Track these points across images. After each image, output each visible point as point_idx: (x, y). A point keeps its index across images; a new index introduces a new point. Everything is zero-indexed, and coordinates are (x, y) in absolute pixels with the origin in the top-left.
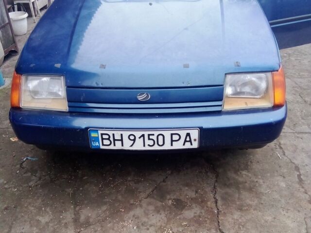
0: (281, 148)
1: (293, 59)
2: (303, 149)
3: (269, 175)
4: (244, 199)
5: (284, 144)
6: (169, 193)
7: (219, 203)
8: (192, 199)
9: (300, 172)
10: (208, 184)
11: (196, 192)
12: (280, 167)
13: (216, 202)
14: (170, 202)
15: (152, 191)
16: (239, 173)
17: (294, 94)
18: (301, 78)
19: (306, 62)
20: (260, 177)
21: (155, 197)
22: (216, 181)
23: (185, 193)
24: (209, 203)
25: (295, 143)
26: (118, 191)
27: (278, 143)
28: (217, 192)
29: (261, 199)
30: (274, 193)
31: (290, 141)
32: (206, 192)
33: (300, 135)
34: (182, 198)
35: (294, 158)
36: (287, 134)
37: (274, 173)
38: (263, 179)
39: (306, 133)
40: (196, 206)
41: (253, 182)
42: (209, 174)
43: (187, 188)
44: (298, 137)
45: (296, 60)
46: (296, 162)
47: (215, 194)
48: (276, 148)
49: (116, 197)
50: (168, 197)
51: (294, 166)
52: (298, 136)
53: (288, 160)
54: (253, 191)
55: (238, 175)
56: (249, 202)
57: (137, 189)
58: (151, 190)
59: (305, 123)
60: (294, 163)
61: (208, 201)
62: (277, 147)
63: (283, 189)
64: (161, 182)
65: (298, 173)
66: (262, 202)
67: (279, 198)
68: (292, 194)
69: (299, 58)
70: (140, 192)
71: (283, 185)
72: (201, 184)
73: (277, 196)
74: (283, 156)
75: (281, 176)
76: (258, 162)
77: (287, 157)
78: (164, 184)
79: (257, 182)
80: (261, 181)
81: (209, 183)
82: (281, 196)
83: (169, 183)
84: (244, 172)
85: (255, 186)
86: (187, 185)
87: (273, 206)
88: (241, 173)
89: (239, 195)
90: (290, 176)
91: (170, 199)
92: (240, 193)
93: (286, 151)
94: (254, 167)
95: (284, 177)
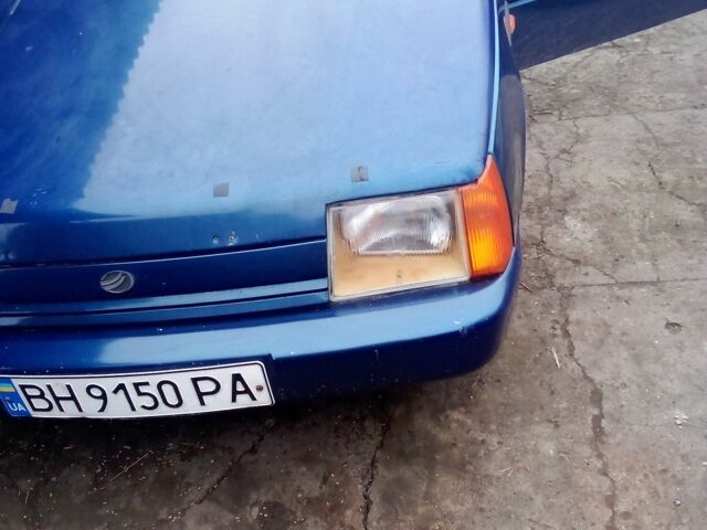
0: (567, 334)
1: (655, 50)
2: (624, 334)
3: (518, 419)
4: (439, 497)
5: (578, 323)
6: (256, 486)
7: (375, 511)
8: (309, 501)
9: (601, 409)
10: (357, 454)
11: (325, 480)
12: (552, 393)
13: (367, 509)
14: (255, 511)
15: (219, 482)
16: (442, 418)
17: (637, 164)
18: (664, 110)
19: (687, 58)
20: (493, 427)
21: (222, 498)
22: (381, 445)
23: (297, 483)
24: (349, 513)
25: (606, 318)
26: (136, 485)
27: (562, 320)
28: (377, 478)
29: (482, 495)
30: (521, 476)
31: (594, 311)
32: (347, 481)
33: (625, 293)
34: (285, 500)
35: (595, 363)
36: (592, 291)
37: (532, 412)
38: (500, 434)
39: (642, 284)
40: (316, 523)
41: (473, 442)
42: (367, 423)
43: (304, 469)
44: (618, 298)
45: (663, 53)
46: (597, 377)
47: (370, 483)
48: (555, 335)
49: (129, 502)
50: (254, 497)
51: (589, 388)
52: (619, 293)
53: (578, 371)
54: (466, 472)
55: (438, 423)
56: (449, 505)
57: (183, 477)
58: (217, 476)
59: (646, 251)
60: (591, 381)
61: (347, 506)
62: (559, 332)
63: (547, 462)
64: (245, 453)
65: (596, 412)
66: (484, 506)
67: (531, 490)
68: (567, 479)
69: (672, 47)
70: (189, 484)
71: (549, 449)
72: (340, 456)
73: (524, 486)
74: (566, 359)
75: (551, 421)
76: (499, 381)
77: (576, 361)
78: (251, 458)
79: (483, 442)
80: (495, 439)
81: (362, 449)
82: (537, 486)
83: (263, 455)
84: (456, 415)
85: (474, 455)
86: (308, 460)
87: (509, 517)
88: (447, 417)
89: (428, 487)
90: (571, 422)
91: (255, 504)
92: (432, 480)
93: (576, 344)
94: (485, 396)
95: (557, 426)
